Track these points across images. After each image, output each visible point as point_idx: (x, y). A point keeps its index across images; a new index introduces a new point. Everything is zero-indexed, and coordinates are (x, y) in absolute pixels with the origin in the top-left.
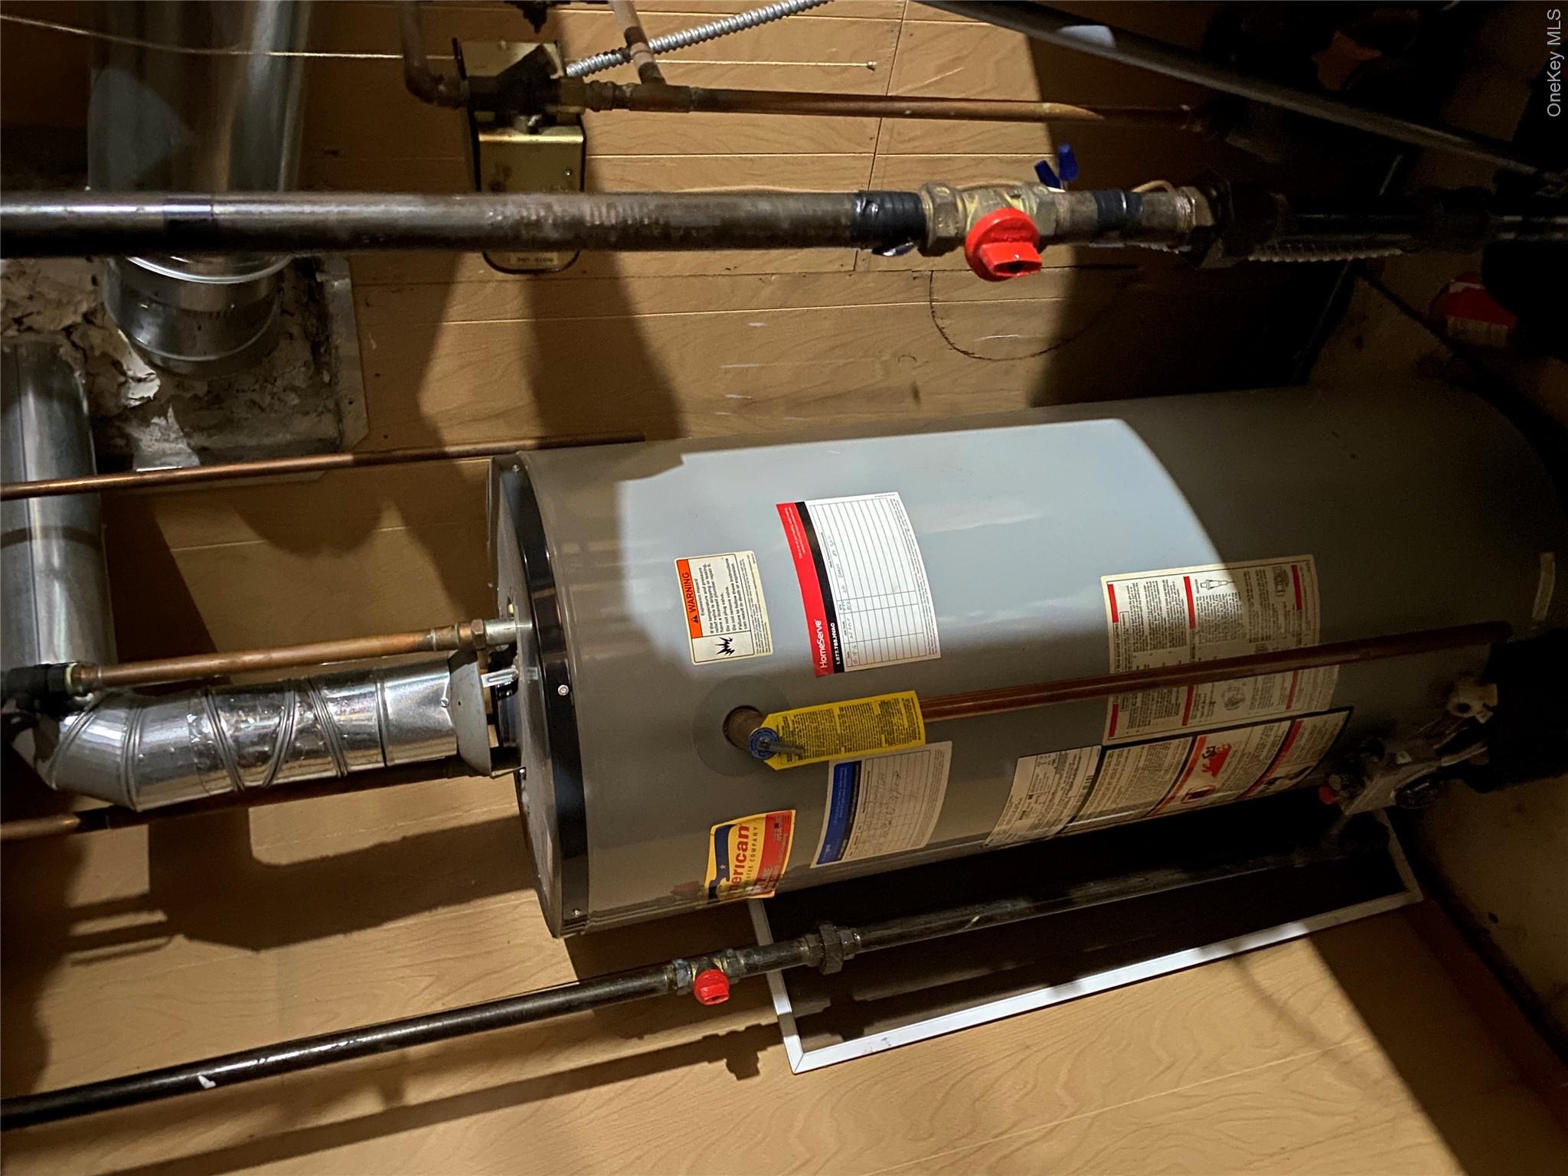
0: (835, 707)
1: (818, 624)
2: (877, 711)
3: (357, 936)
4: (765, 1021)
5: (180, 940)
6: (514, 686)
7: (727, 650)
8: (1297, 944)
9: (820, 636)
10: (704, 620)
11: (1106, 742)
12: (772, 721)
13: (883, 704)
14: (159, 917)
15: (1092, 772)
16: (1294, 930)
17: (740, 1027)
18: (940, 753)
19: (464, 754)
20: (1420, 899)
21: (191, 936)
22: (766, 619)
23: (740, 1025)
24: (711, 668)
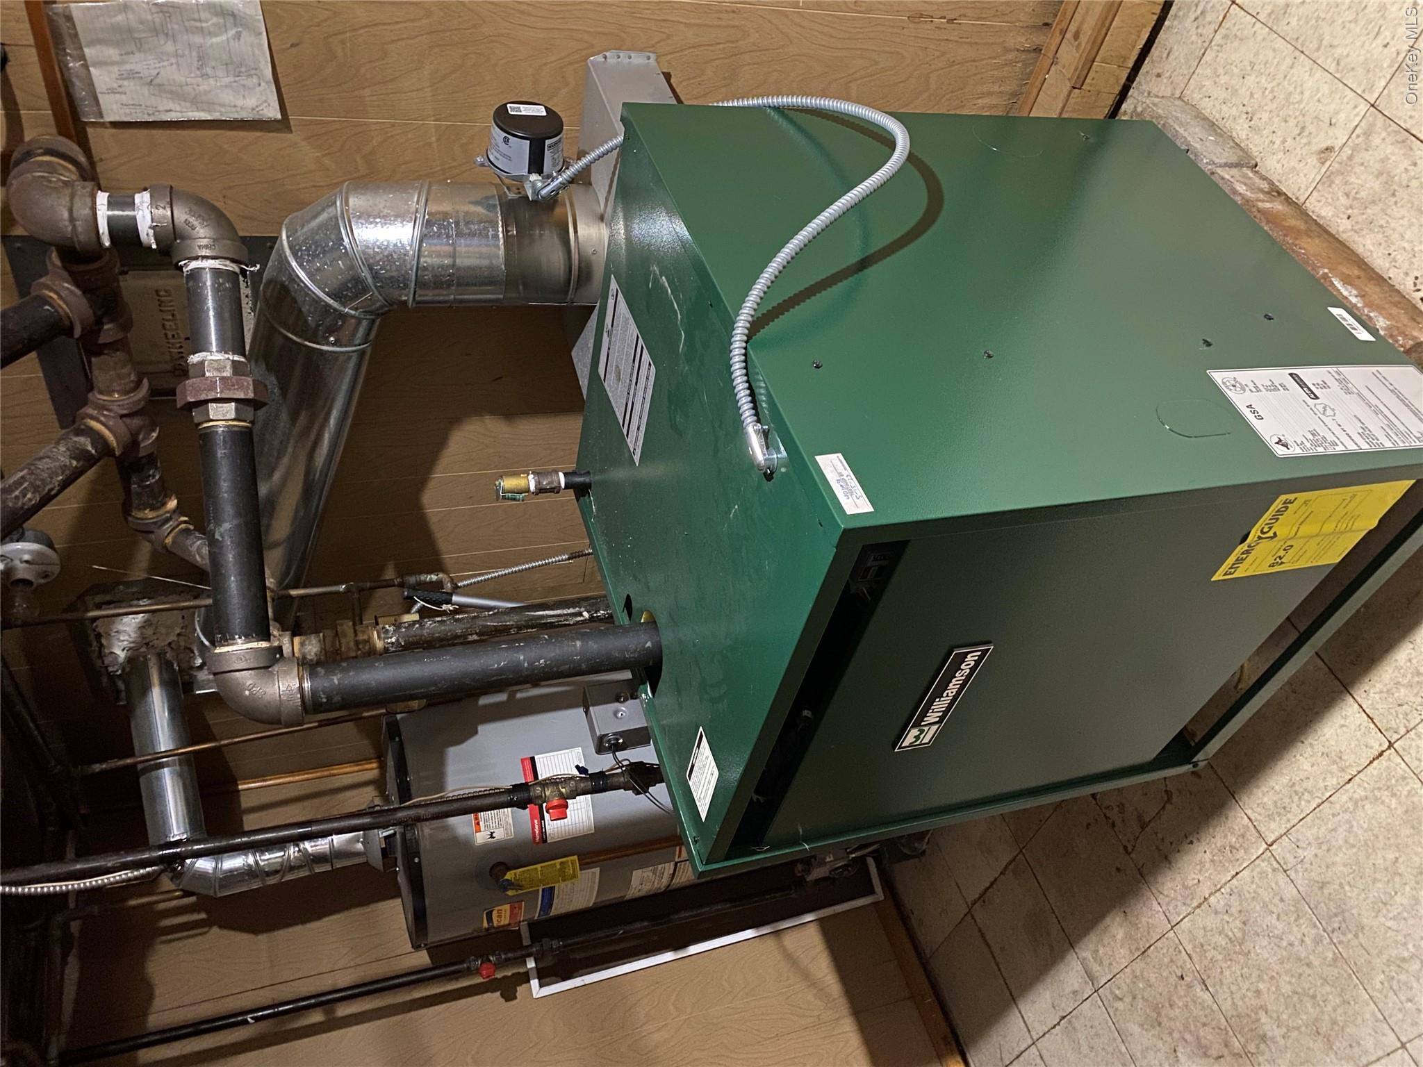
0: (538, 866)
1: (536, 821)
2: (558, 867)
3: (309, 926)
4: (522, 970)
5: (215, 929)
6: (395, 834)
7: (492, 836)
8: (812, 924)
9: (537, 827)
10: (482, 824)
11: (677, 860)
12: (509, 875)
13: (562, 863)
14: (203, 916)
15: (671, 872)
16: (809, 917)
17: (509, 974)
18: (594, 873)
19: (370, 862)
20: (882, 898)
21: (221, 927)
22: (511, 821)
23: (509, 973)
24: (484, 845)
